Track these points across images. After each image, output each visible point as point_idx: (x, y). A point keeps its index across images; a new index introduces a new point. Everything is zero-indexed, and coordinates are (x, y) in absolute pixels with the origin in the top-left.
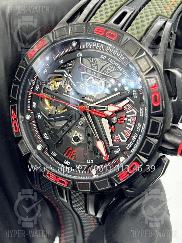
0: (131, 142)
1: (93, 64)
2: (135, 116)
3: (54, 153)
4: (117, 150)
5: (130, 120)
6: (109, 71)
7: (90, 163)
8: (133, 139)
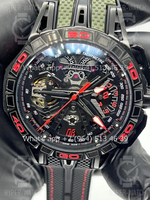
0: (119, 110)
1: (70, 60)
2: (116, 90)
3: (58, 136)
4: (109, 119)
5: (114, 94)
6: (85, 62)
7: (90, 135)
8: (120, 107)
